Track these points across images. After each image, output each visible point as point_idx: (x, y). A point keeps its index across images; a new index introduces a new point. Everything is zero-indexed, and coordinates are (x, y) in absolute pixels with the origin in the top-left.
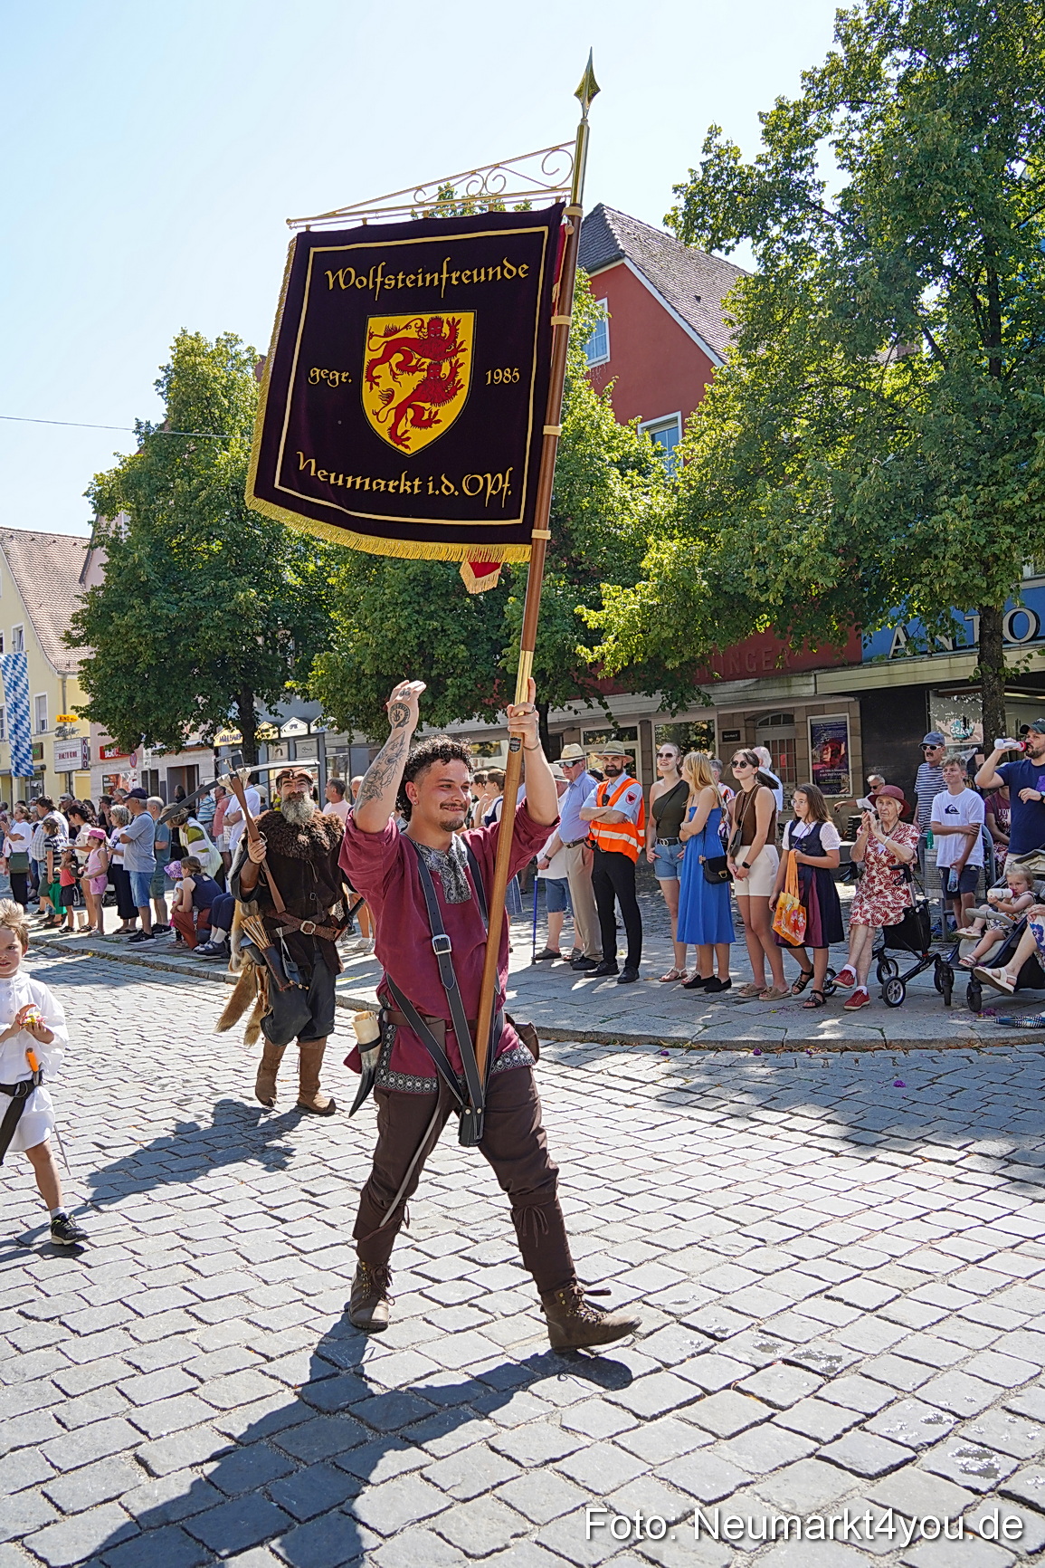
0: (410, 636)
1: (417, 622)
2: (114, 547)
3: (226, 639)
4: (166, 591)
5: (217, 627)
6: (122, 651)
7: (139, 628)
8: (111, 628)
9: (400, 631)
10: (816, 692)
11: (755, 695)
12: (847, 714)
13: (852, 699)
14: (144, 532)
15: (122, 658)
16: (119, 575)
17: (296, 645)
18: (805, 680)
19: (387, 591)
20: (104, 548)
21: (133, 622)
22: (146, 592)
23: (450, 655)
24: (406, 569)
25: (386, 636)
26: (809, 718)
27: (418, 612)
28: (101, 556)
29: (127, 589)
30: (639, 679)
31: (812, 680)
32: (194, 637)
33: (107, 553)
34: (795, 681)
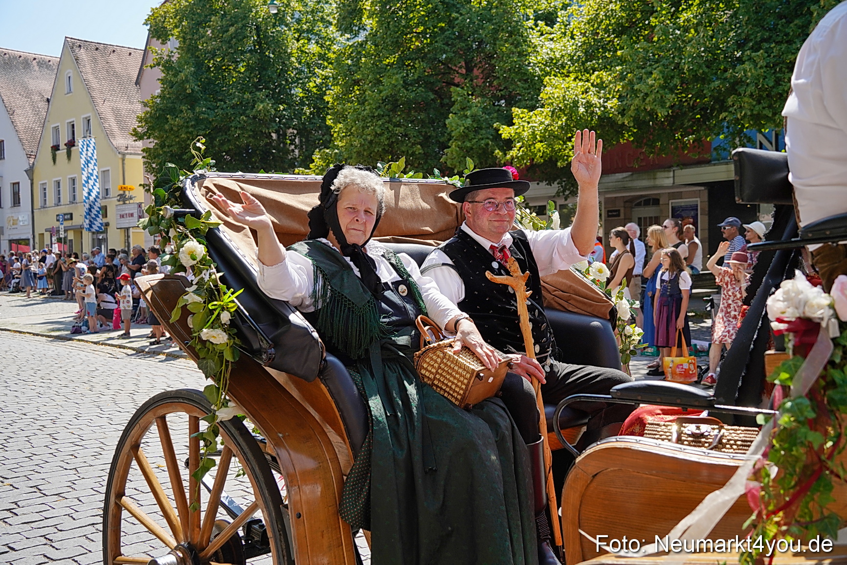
0: (383, 139)
1: (387, 128)
2: (168, 66)
3: (250, 136)
4: (206, 100)
5: (242, 128)
6: (174, 143)
7: (187, 127)
8: (167, 127)
9: (377, 135)
10: (674, 183)
11: (630, 184)
12: (698, 199)
13: (703, 188)
14: (189, 55)
15: (175, 149)
16: (171, 88)
17: (301, 141)
18: (666, 174)
19: (367, 108)
20: (160, 67)
21: (182, 123)
22: (192, 100)
23: (410, 152)
24: (381, 92)
25: (366, 139)
26: (671, 201)
27: (389, 122)
28: (159, 73)
29: (177, 98)
30: (543, 172)
31: (671, 174)
32: (226, 134)
33: (163, 71)
34: (660, 175)
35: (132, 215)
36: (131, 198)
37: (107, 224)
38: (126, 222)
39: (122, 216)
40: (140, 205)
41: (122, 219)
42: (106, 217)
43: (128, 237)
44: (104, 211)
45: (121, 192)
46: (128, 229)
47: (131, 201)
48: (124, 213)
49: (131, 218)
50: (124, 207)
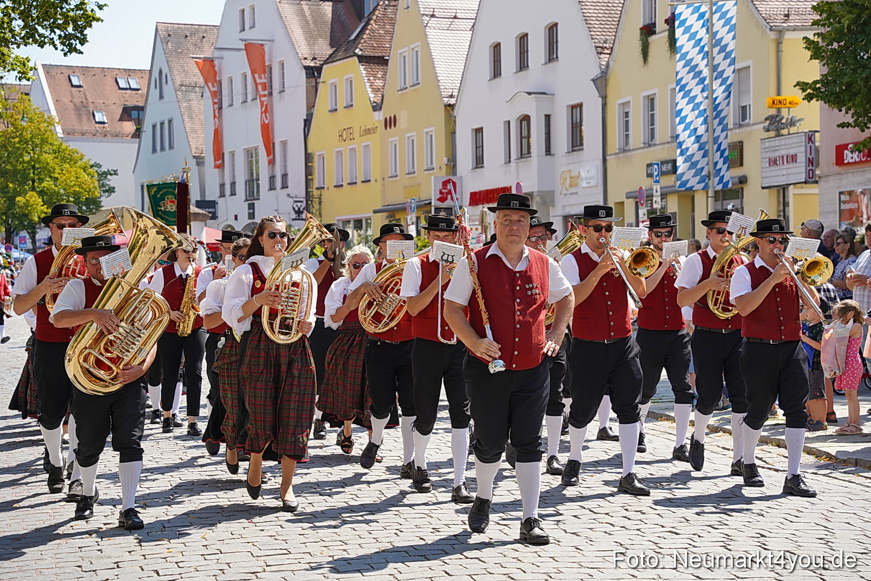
35: (793, 158)
36: (792, 123)
37: (743, 180)
38: (780, 175)
39: (773, 162)
40: (810, 137)
41: (772, 168)
42: (741, 165)
43: (785, 204)
44: (736, 154)
45: (773, 112)
46: (784, 189)
47: (793, 130)
48: (777, 154)
49: (790, 165)
50: (777, 142)
